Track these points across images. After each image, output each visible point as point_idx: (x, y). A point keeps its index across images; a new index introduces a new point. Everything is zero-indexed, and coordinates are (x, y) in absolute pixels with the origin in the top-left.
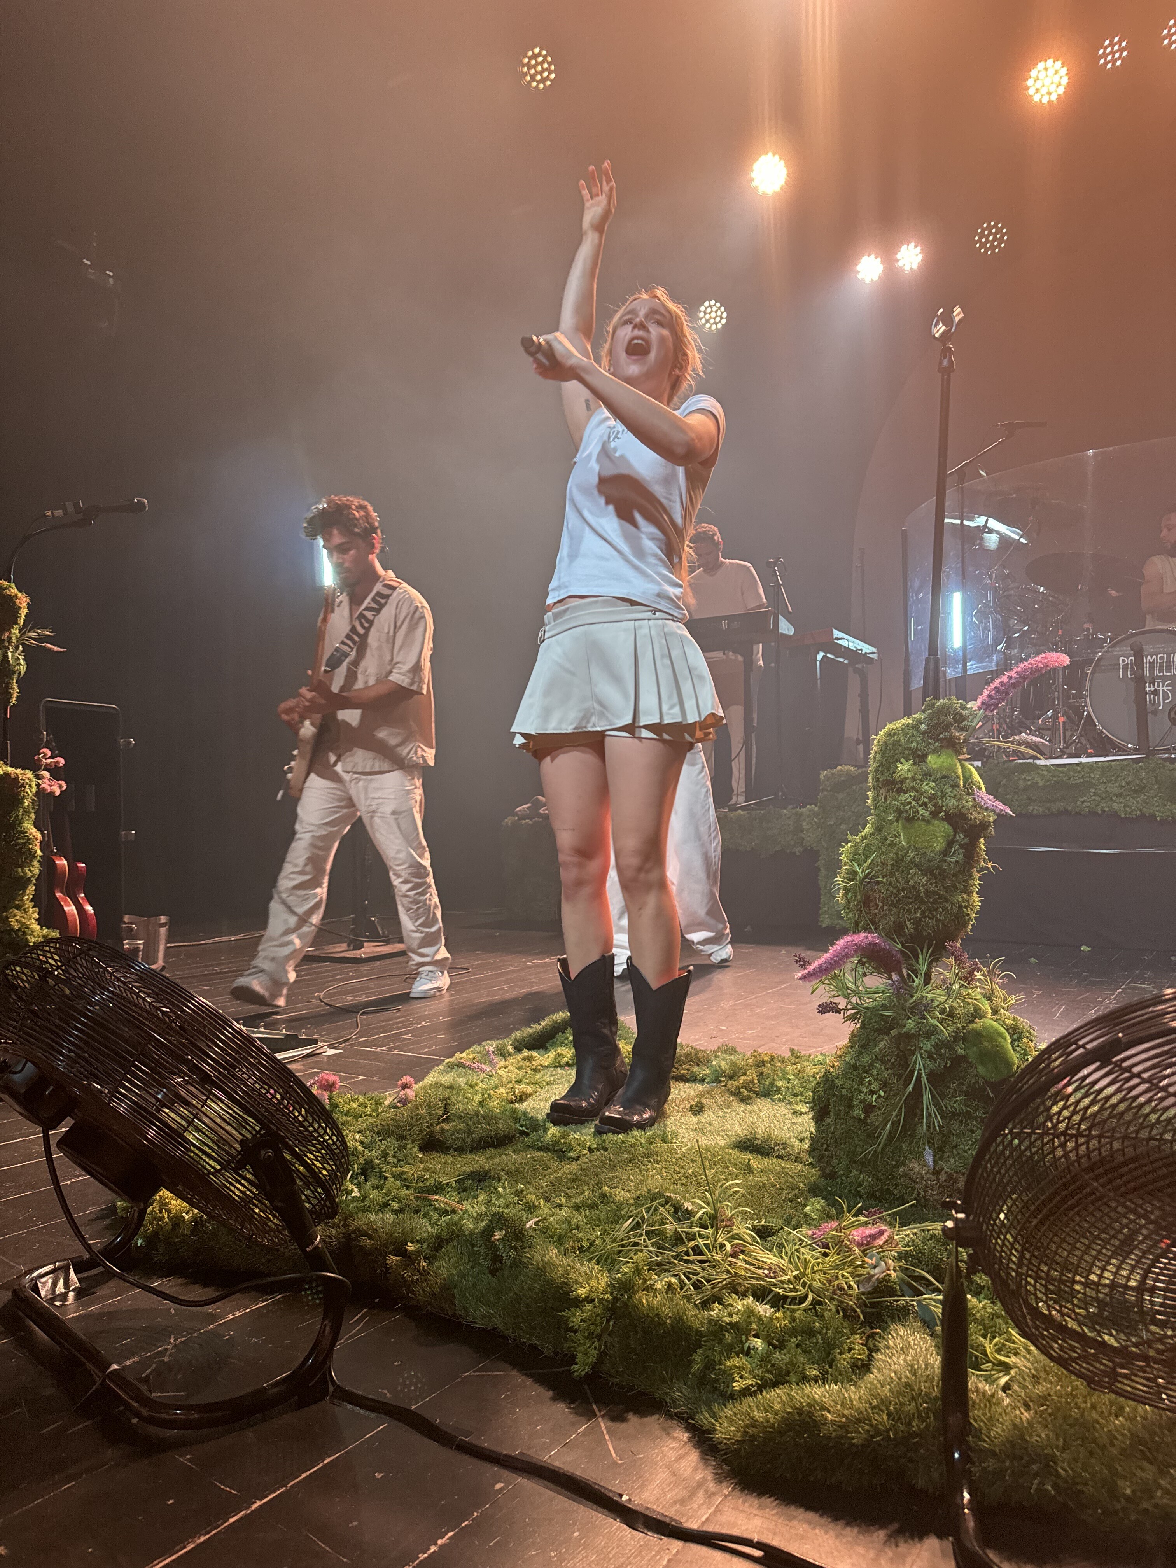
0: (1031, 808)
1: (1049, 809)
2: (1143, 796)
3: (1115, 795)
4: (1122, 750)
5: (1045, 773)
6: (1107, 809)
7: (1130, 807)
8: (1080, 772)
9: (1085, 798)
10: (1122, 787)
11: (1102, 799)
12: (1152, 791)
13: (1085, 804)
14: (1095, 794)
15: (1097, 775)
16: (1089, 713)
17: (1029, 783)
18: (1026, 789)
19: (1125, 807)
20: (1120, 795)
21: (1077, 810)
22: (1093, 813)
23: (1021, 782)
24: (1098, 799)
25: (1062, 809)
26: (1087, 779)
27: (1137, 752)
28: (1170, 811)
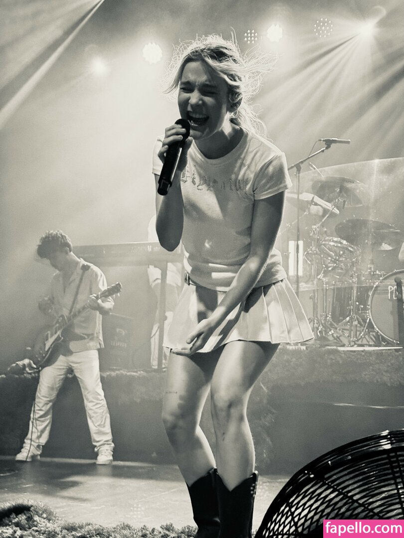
0: (334, 377)
1: (345, 379)
3: (385, 372)
4: (389, 344)
5: (343, 355)
6: (379, 380)
7: (393, 379)
8: (364, 356)
9: (367, 372)
10: (388, 366)
13: (367, 376)
14: (373, 370)
15: (373, 358)
16: (370, 320)
17: (334, 361)
19: (390, 379)
20: (387, 371)
21: (361, 380)
22: (371, 382)
23: (329, 361)
24: (375, 373)
25: (353, 379)
26: (368, 361)
27: (398, 345)
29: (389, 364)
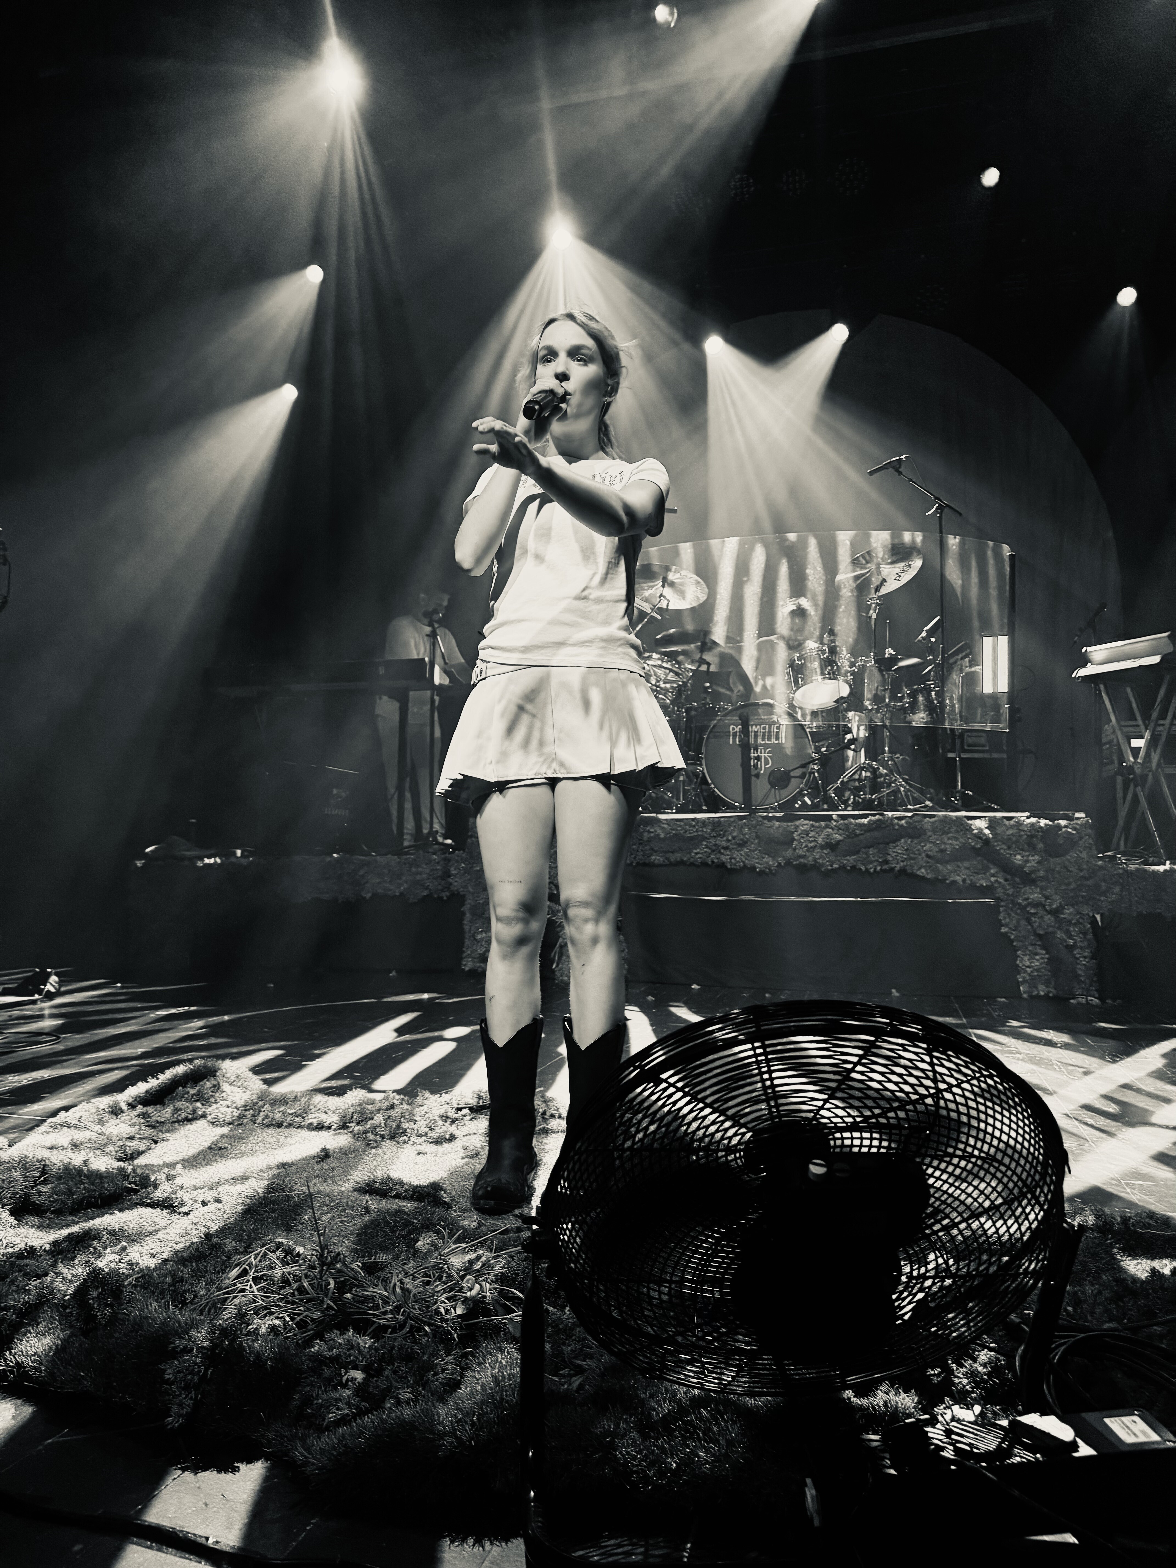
0: (653, 857)
1: (667, 859)
2: (746, 850)
3: (723, 848)
4: (732, 808)
5: (666, 826)
6: (716, 861)
7: (735, 859)
8: (694, 826)
9: (698, 850)
10: (728, 841)
11: (714, 851)
12: (753, 845)
13: (699, 856)
14: (707, 847)
15: (708, 829)
16: (704, 774)
17: (652, 835)
18: (649, 840)
19: (731, 859)
20: (726, 848)
21: (692, 860)
22: (704, 864)
23: (646, 834)
24: (709, 851)
25: (678, 859)
26: (700, 833)
27: (742, 810)
28: (767, 863)
29: (730, 838)
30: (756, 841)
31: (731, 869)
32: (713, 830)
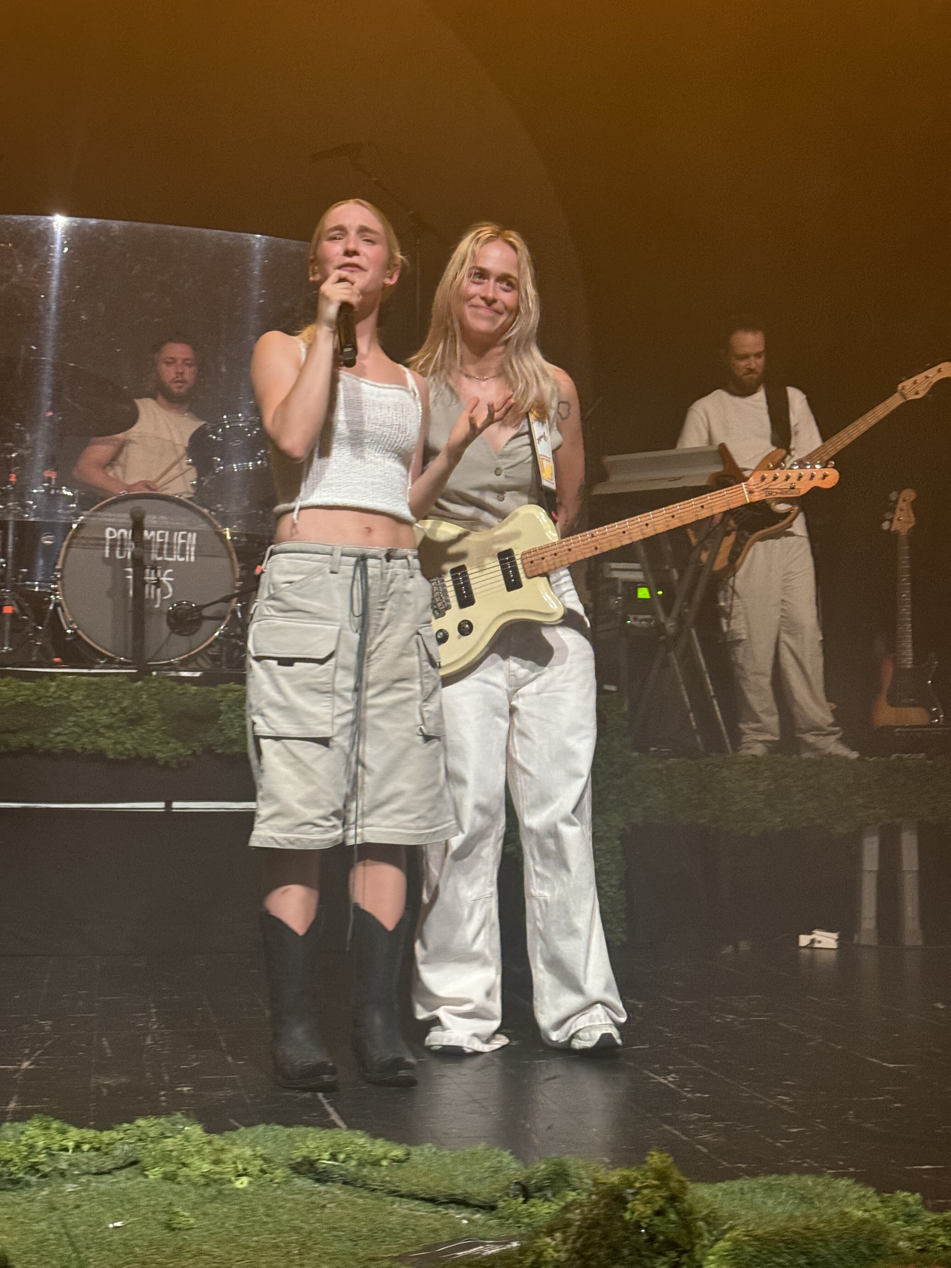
1: (6, 744)
2: (141, 730)
3: (103, 726)
4: (111, 662)
6: (89, 747)
7: (122, 744)
9: (60, 730)
10: (113, 714)
11: (87, 731)
12: (152, 723)
13: (61, 739)
14: (76, 724)
19: (115, 743)
20: (109, 727)
21: (48, 746)
22: (69, 751)
24: (79, 731)
25: (25, 745)
28: (176, 749)
29: (115, 711)
30: (159, 716)
31: (116, 761)
32: (87, 697)
